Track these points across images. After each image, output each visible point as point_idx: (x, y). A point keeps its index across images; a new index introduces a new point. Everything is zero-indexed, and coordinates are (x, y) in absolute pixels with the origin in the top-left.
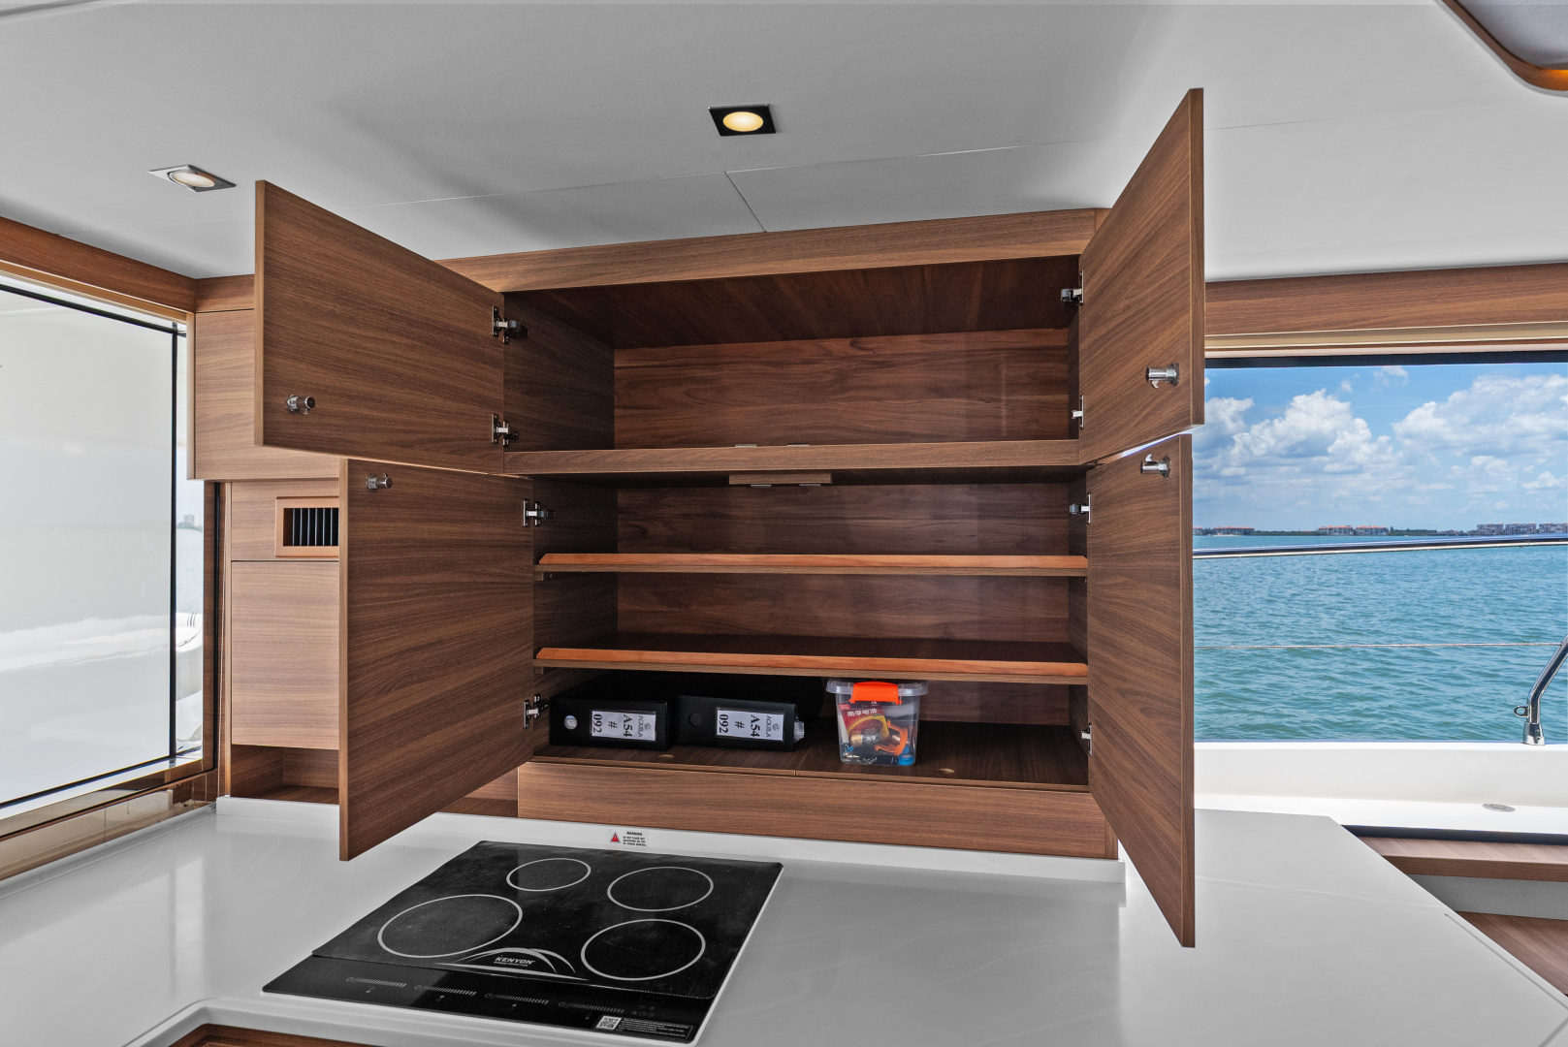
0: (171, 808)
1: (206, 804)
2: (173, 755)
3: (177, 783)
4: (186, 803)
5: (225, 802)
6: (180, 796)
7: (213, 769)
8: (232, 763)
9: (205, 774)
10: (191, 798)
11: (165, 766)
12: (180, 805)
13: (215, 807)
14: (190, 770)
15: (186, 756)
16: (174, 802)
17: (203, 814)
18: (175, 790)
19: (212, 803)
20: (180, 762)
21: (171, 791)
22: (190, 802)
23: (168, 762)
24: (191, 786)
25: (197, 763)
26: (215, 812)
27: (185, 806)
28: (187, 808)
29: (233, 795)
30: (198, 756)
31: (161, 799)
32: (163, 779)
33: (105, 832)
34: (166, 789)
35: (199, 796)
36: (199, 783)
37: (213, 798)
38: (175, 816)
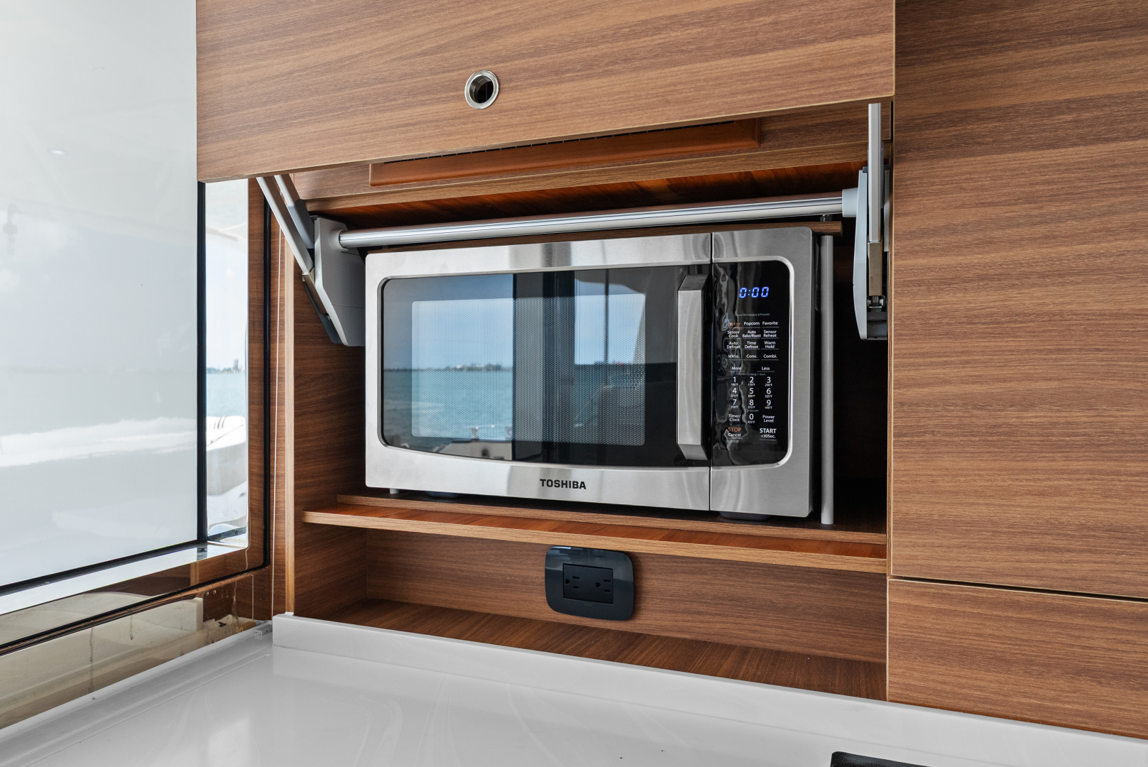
0: (201, 628)
1: (253, 625)
2: (202, 539)
3: (210, 587)
4: (224, 620)
5: (285, 622)
6: (213, 609)
7: (264, 566)
8: (297, 555)
9: (251, 574)
10: (230, 612)
11: (189, 557)
12: (213, 624)
13: (269, 630)
14: (228, 565)
15: (223, 541)
16: (205, 619)
17: (249, 641)
18: (205, 597)
19: (264, 624)
20: (213, 551)
21: (200, 600)
22: (229, 619)
23: (194, 550)
24: (231, 595)
25: (238, 555)
26: (271, 638)
27: (222, 625)
28: (226, 631)
29: (297, 614)
30: (241, 543)
31: (187, 610)
32: (188, 580)
33: (92, 670)
34: (192, 597)
35: (243, 611)
36: (243, 588)
37: (265, 614)
38: (207, 644)
